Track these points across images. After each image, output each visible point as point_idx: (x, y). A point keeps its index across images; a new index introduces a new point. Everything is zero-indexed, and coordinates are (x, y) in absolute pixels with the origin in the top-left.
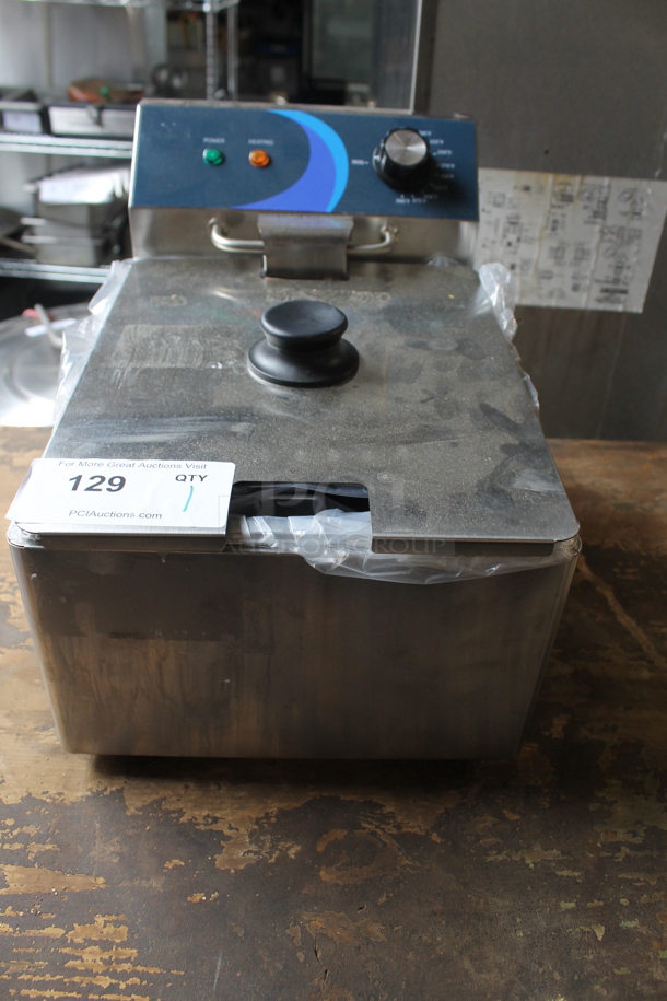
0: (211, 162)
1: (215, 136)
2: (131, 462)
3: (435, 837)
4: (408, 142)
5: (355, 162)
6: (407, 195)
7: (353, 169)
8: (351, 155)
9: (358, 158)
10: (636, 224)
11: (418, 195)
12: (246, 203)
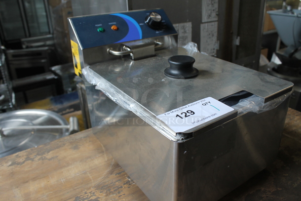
0: (101, 31)
1: (99, 24)
2: (185, 106)
3: (279, 189)
4: (156, 15)
5: (140, 24)
6: (158, 31)
7: (141, 26)
8: (139, 23)
9: (141, 23)
10: (186, 35)
11: (161, 30)
12: (118, 41)
